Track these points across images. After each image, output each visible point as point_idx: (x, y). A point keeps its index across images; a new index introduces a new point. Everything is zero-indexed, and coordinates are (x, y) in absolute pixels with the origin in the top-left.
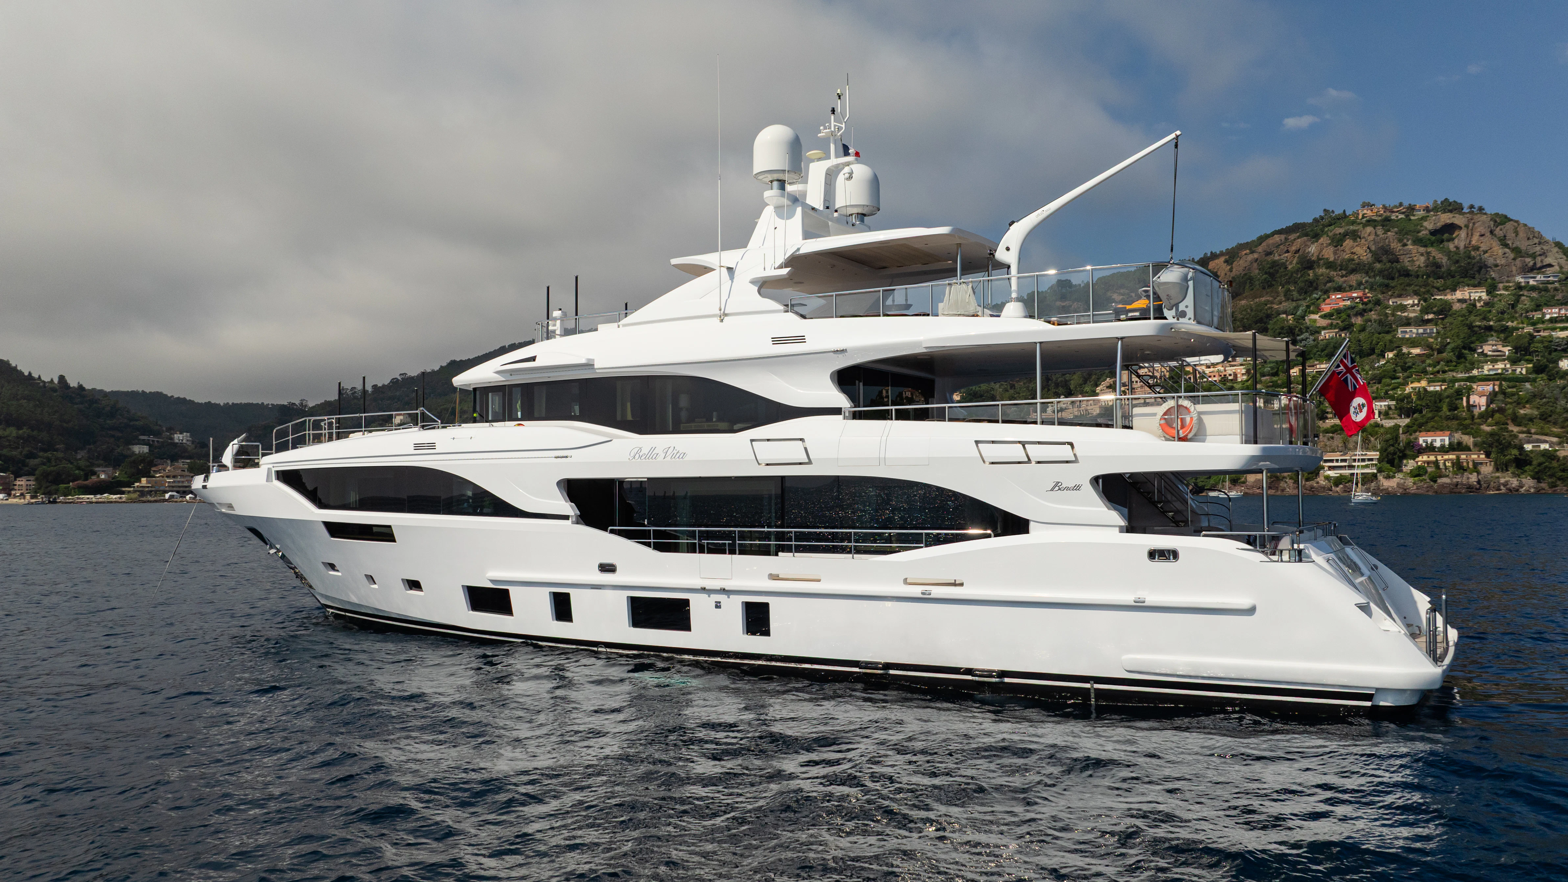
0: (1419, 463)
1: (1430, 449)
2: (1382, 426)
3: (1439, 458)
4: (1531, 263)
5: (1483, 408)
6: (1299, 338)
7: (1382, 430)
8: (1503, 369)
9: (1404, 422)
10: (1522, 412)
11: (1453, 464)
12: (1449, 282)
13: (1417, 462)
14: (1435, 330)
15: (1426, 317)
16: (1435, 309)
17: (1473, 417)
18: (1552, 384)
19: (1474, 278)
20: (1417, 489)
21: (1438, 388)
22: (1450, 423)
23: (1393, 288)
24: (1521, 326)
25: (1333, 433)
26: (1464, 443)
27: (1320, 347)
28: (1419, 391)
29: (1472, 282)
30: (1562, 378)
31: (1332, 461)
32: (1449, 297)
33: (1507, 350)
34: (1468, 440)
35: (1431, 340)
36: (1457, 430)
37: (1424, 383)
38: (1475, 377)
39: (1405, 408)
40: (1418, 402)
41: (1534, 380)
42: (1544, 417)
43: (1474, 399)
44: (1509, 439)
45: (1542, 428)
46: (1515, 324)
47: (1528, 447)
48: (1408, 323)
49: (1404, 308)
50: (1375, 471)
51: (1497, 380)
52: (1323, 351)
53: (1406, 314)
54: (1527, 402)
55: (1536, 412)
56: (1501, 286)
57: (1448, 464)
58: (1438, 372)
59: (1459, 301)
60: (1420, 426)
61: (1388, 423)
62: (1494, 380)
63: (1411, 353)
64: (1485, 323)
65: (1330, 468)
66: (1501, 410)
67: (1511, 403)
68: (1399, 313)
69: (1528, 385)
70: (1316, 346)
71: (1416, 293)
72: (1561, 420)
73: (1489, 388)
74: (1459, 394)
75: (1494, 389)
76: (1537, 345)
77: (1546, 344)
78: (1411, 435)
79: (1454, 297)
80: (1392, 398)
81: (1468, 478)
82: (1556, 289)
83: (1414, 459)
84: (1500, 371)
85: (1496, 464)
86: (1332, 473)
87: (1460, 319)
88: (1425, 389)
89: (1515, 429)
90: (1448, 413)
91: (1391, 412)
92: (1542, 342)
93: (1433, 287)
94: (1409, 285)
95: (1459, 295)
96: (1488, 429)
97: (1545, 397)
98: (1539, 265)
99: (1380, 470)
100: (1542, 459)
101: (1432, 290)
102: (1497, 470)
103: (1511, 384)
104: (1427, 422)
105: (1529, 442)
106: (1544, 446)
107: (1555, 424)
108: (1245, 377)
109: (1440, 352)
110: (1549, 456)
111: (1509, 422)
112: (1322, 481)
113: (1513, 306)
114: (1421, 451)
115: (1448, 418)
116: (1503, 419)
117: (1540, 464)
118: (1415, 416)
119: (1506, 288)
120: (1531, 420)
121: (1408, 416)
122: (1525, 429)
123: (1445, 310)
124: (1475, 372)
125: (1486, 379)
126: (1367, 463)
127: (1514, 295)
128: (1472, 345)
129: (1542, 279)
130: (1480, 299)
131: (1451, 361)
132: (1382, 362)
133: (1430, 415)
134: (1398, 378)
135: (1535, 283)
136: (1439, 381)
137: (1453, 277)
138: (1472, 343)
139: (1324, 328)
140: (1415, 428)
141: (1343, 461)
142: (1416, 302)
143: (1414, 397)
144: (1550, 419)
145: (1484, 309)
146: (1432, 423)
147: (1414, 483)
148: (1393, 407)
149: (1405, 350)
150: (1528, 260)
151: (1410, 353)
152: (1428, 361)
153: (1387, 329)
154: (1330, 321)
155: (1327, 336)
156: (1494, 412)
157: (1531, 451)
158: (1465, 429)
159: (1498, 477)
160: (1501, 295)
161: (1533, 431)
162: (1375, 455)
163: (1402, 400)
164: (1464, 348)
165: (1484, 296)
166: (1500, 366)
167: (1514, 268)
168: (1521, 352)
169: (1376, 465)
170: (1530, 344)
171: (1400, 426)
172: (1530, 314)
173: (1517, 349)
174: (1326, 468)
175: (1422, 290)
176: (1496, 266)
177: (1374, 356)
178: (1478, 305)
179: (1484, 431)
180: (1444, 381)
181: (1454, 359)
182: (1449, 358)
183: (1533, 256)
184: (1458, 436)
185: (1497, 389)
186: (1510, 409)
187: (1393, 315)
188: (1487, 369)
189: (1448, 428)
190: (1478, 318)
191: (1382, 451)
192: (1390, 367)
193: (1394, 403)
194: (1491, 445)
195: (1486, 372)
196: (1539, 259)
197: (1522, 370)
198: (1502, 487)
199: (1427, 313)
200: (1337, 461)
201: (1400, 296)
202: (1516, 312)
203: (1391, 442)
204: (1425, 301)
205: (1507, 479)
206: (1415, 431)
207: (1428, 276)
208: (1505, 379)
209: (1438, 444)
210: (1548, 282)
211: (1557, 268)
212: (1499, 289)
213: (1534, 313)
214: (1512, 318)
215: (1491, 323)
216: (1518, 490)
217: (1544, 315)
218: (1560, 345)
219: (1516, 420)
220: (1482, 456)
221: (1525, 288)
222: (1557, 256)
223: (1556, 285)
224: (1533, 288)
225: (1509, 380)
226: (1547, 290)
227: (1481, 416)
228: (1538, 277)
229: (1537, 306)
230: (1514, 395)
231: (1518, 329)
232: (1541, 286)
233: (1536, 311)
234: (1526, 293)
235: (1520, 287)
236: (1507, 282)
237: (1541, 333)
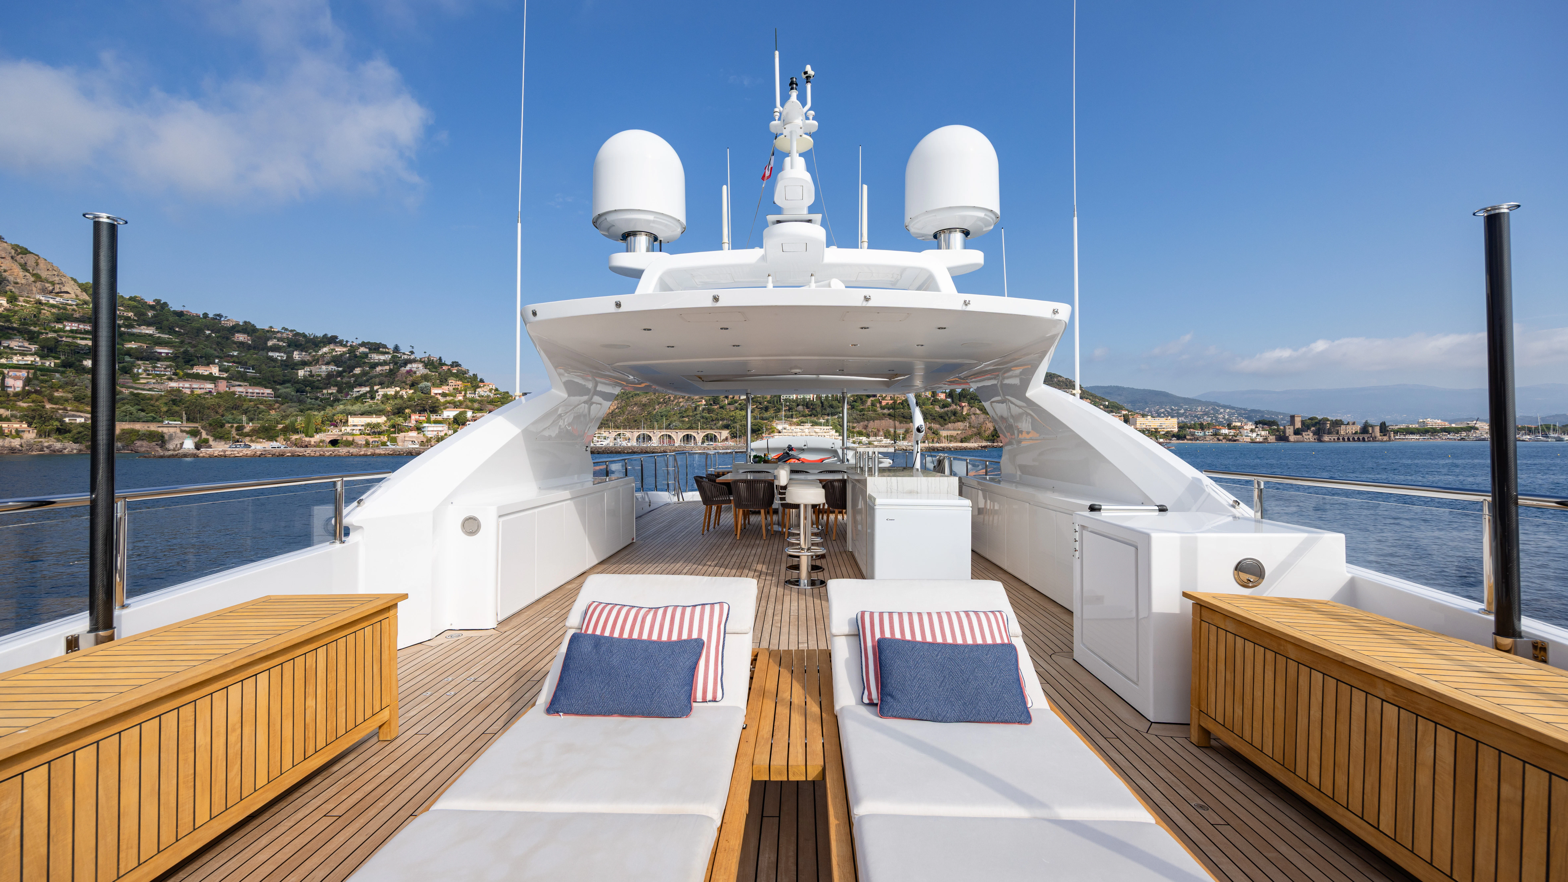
4: (51, 288)
5: (19, 389)
8: (32, 361)
10: (56, 394)
17: (8, 395)
24: (44, 331)
26: (4, 416)
33: (34, 347)
34: (4, 412)
41: (63, 372)
43: (8, 381)
44: (49, 414)
45: (77, 407)
46: (38, 329)
47: (67, 420)
51: (29, 369)
54: (60, 387)
55: (70, 396)
56: (21, 299)
62: (24, 368)
66: (36, 392)
67: (45, 387)
69: (58, 375)
73: (23, 374)
75: (28, 375)
76: (62, 347)
77: (72, 348)
81: (11, 442)
84: (29, 363)
85: (38, 432)
89: (52, 406)
92: (66, 345)
96: (24, 405)
97: (76, 385)
98: (57, 290)
100: (81, 429)
102: (40, 436)
103: (43, 373)
105: (65, 417)
106: (81, 419)
107: (88, 404)
110: (86, 428)
111: (45, 400)
113: (35, 316)
116: (40, 398)
119: (27, 302)
120: (67, 400)
122: (61, 407)
124: (4, 361)
125: (18, 367)
127: (35, 308)
129: (61, 300)
135: (55, 303)
144: (83, 401)
145: (7, 314)
150: (47, 285)
156: (29, 393)
157: (70, 424)
159: (42, 442)
160: (22, 306)
161: (69, 408)
165: (5, 304)
166: (29, 358)
167: (34, 289)
168: (48, 350)
170: (55, 346)
172: (52, 325)
173: (43, 348)
176: (17, 283)
179: (20, 406)
183: (53, 283)
185: (30, 375)
186: (45, 392)
188: (15, 360)
194: (31, 418)
195: (15, 362)
196: (58, 286)
197: (50, 363)
198: (45, 449)
202: (39, 321)
205: (50, 443)
208: (36, 369)
210: (67, 304)
211: (73, 296)
212: (20, 302)
213: (55, 324)
214: (35, 325)
215: (15, 325)
216: (61, 451)
217: (65, 326)
218: (83, 350)
219: (51, 400)
220: (25, 426)
221: (45, 304)
222: (73, 286)
223: (75, 307)
224: (53, 306)
225: (41, 370)
226: (65, 309)
227: (16, 395)
228: (58, 299)
229: (58, 319)
230: (47, 381)
231: (42, 333)
232: (61, 306)
233: (57, 323)
234: (46, 308)
235: (39, 302)
236: (27, 297)
237: (64, 339)
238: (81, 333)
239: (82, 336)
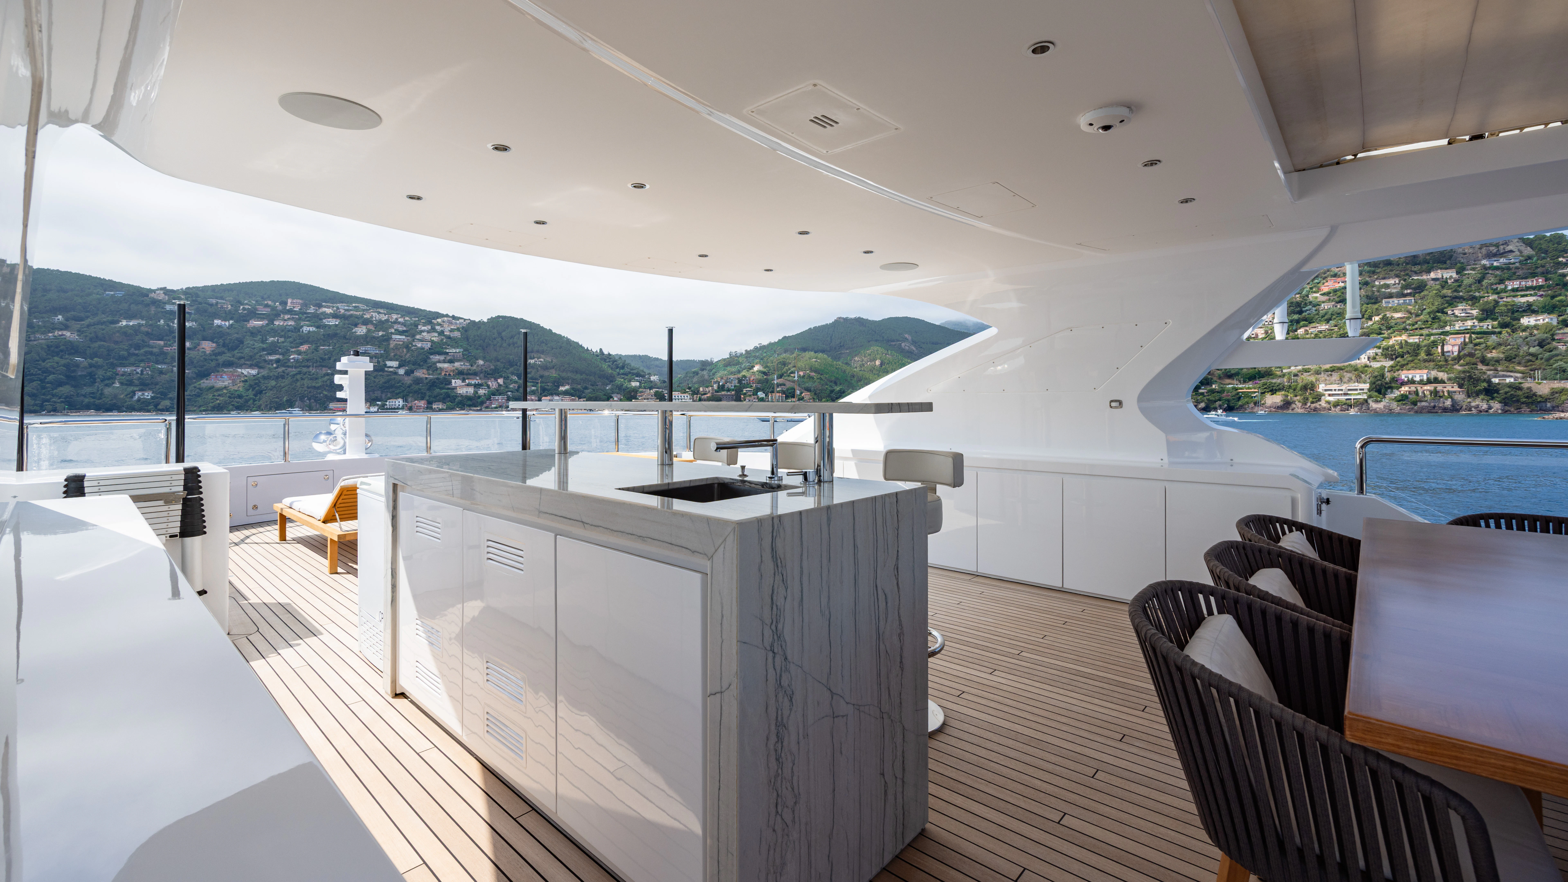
0: (1402, 392)
1: (1412, 382)
2: (1371, 366)
3: (1419, 388)
4: (1495, 251)
5: (1456, 354)
6: (1304, 309)
7: (1370, 370)
8: (1472, 326)
9: (1388, 363)
10: (1489, 355)
11: (1431, 392)
12: (1425, 267)
13: (1400, 391)
14: (1413, 301)
15: (1406, 292)
16: (1413, 286)
17: (1446, 361)
18: (1515, 335)
19: (1445, 263)
20: (1400, 409)
21: (1417, 340)
22: (1427, 364)
23: (1378, 273)
24: (1486, 295)
25: (1332, 371)
26: (1440, 379)
27: (1321, 315)
28: (1401, 342)
29: (1444, 266)
30: (1524, 330)
31: (1331, 390)
32: (1425, 277)
33: (1475, 312)
34: (1442, 375)
35: (1410, 307)
36: (1433, 369)
37: (1404, 337)
38: (1448, 332)
39: (1389, 353)
40: (1400, 350)
41: (1500, 333)
42: (1509, 359)
43: (1447, 348)
44: (1480, 375)
45: (1508, 367)
46: (1482, 294)
47: (1496, 381)
48: (1391, 296)
49: (1387, 286)
50: (1366, 397)
51: (1468, 333)
52: (1323, 317)
53: (1389, 290)
54: (1493, 348)
55: (1502, 356)
56: (1469, 267)
57: (1427, 393)
58: (1416, 329)
59: (1433, 279)
60: (1402, 366)
61: (1376, 365)
62: (1464, 333)
63: (1394, 317)
64: (1455, 294)
65: (1330, 395)
66: (1471, 355)
67: (1480, 350)
68: (1384, 290)
69: (1494, 337)
70: (1318, 314)
71: (1397, 276)
72: (1523, 361)
73: (1460, 340)
74: (1434, 344)
75: (1465, 340)
76: (1501, 308)
77: (1509, 307)
78: (1394, 372)
79: (1428, 277)
80: (1379, 348)
81: (1444, 403)
82: (1517, 268)
83: (1398, 389)
84: (1469, 327)
85: (1468, 393)
86: (1331, 399)
87: (1434, 292)
88: (1406, 342)
89: (1484, 368)
90: (1425, 357)
91: (1377, 357)
92: (1506, 306)
93: (1411, 271)
94: (1392, 271)
95: (1433, 275)
96: (1460, 368)
97: (1509, 345)
98: (1501, 252)
99: (1370, 397)
100: (1508, 389)
101: (1410, 273)
102: (1469, 396)
103: (1479, 336)
104: (1408, 364)
105: (1495, 377)
106: (1509, 380)
107: (1519, 364)
108: (1263, 336)
109: (1417, 315)
110: (1516, 387)
111: (1479, 363)
112: (1323, 403)
113: (1480, 281)
114: (1403, 384)
115: (1425, 361)
116: (1473, 360)
117: (1506, 393)
118: (1398, 359)
119: (1474, 269)
120: (1498, 361)
121: (1392, 359)
122: (1492, 368)
123: (1421, 287)
124: (1448, 328)
125: (1458, 333)
126: (1359, 392)
127: (1480, 273)
128: (1445, 310)
129: (1505, 261)
130: (1451, 277)
131: (1427, 321)
132: (1370, 323)
133: (1410, 359)
134: (1383, 334)
135: (1498, 264)
136: (1417, 335)
137: (1428, 263)
138: (1445, 308)
139: (1323, 302)
140: (1398, 368)
141: (1339, 390)
142: (1397, 282)
143: (1397, 347)
144: (1514, 360)
145: (1455, 284)
146: (1412, 365)
147: (1398, 406)
148: (1380, 354)
149: (1389, 315)
150: (1492, 249)
151: (1392, 317)
152: (1408, 322)
153: (1373, 301)
154: (1328, 297)
155: (1326, 308)
156: (1465, 355)
157: (1499, 384)
158: (1439, 368)
159: (1470, 402)
160: (1469, 274)
161: (1499, 369)
162: (1366, 386)
163: (1387, 349)
164: (1438, 312)
165: (1454, 275)
166: (1469, 323)
167: (1480, 255)
168: (1488, 313)
169: (1366, 393)
170: (1495, 308)
171: (1385, 367)
172: (1494, 287)
173: (1483, 310)
174: (1326, 395)
175: (1402, 273)
176: (1465, 254)
177: (1364, 320)
178: (1449, 281)
179: (1456, 369)
180: (1421, 335)
181: (1430, 319)
182: (1425, 319)
183: (1498, 246)
184: (1434, 373)
185: (1467, 340)
186: (1478, 354)
187: (1378, 291)
188: (1458, 326)
189: (1426, 368)
190: (1450, 291)
191: (1372, 384)
192: (1376, 326)
193: (1380, 351)
194: (1463, 379)
195: (1458, 328)
196: (1502, 247)
197: (1488, 325)
198: (1473, 409)
199: (1407, 289)
200: (1335, 390)
201: (1384, 278)
202: (1482, 286)
203: (1379, 378)
204: (1405, 280)
205: (1477, 403)
206: (1398, 370)
207: (1407, 264)
208: (1474, 333)
209: (1417, 379)
210: (1510, 263)
211: (1517, 253)
212: (1467, 270)
213: (1498, 286)
214: (1478, 290)
215: (1461, 294)
216: (1487, 411)
217: (1506, 287)
218: (1521, 307)
219: (1484, 361)
220: (1456, 388)
221: (1489, 268)
222: (1518, 244)
223: (1517, 264)
224: (1497, 268)
225: (1478, 333)
226: (1509, 269)
227: (1454, 359)
228: (1502, 260)
229: (1500, 280)
230: (1482, 344)
231: (1484, 297)
232: (1504, 266)
233: (1499, 284)
234: (1490, 272)
235: (1485, 268)
236: (1474, 264)
237: (1505, 300)
238: (1522, 290)
239: (1523, 293)
